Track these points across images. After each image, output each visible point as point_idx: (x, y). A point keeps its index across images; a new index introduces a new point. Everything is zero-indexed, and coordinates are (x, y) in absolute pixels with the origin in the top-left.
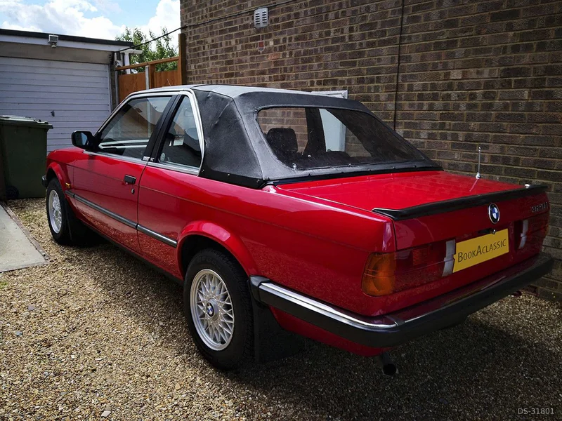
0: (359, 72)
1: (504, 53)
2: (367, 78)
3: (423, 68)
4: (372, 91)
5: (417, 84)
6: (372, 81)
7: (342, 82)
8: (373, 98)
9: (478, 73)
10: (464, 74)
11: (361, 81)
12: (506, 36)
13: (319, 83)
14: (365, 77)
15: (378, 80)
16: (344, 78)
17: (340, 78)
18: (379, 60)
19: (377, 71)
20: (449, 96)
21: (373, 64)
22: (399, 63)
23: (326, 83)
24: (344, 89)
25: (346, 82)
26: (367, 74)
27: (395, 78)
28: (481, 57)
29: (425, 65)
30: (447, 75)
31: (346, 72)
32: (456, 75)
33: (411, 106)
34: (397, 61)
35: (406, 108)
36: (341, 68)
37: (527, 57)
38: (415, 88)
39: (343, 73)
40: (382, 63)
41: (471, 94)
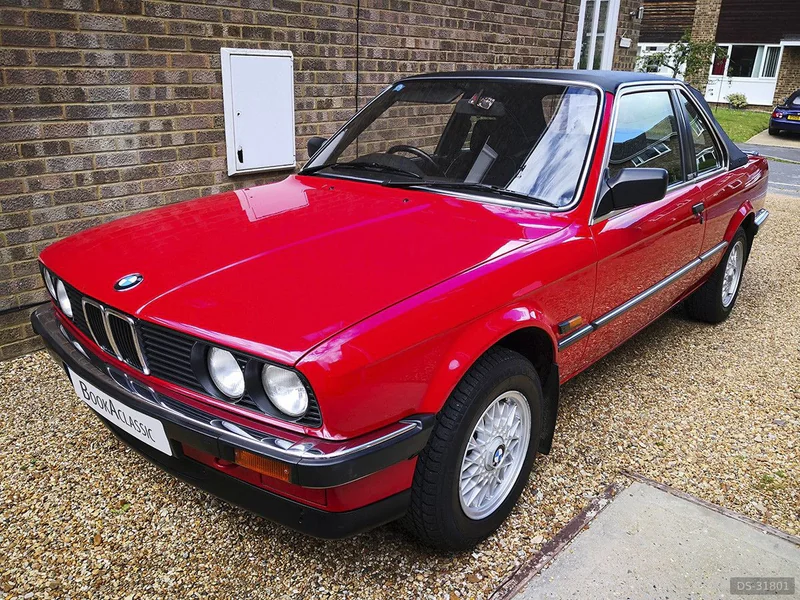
0: (305, 23)
1: (441, 26)
2: (318, 34)
3: (382, 30)
4: (326, 54)
5: (378, 50)
6: (325, 39)
7: (279, 36)
8: (328, 67)
9: (427, 43)
10: (417, 42)
11: (309, 37)
12: (441, 8)
13: (234, 32)
14: (315, 31)
15: (334, 39)
16: (281, 29)
17: (275, 28)
18: (334, 9)
19: (331, 25)
20: (405, 66)
21: (325, 14)
22: (357, 19)
23: (247, 33)
24: (284, 47)
25: (286, 37)
26: (319, 28)
27: (354, 38)
28: (427, 26)
29: (384, 26)
30: (404, 41)
31: (284, 18)
32: (410, 43)
33: (373, 76)
34: (355, 16)
35: (368, 80)
36: (275, 11)
37: (455, 33)
38: (376, 55)
39: (280, 21)
40: (337, 14)
41: (421, 65)
